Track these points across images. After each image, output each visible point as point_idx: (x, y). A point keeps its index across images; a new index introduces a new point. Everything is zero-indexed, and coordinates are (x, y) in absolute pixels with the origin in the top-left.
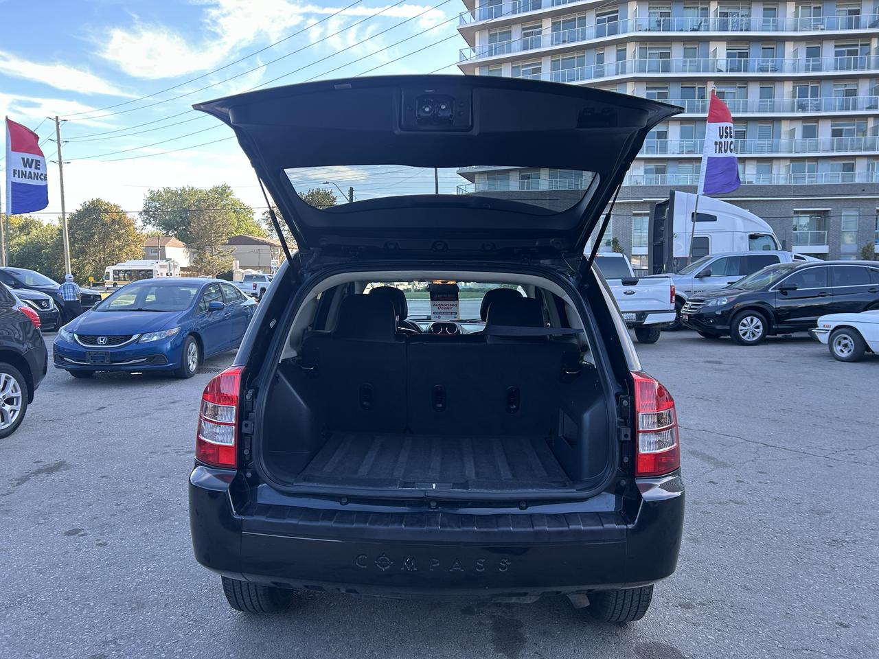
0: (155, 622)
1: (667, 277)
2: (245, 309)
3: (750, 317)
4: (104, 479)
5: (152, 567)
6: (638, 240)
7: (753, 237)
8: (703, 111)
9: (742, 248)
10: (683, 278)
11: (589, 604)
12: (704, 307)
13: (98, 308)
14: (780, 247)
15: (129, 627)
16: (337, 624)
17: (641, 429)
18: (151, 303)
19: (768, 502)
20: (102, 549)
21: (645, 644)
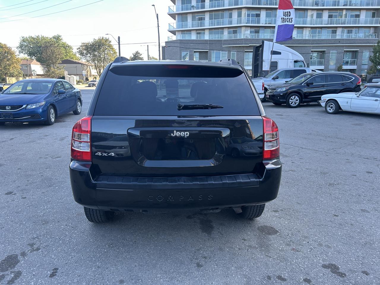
0: (54, 228)
1: (261, 79)
2: (75, 93)
3: (294, 96)
4: (19, 170)
5: (49, 206)
6: (247, 63)
7: (295, 62)
8: (276, 5)
9: (291, 66)
10: (267, 80)
11: (242, 212)
12: (276, 92)
13: (4, 93)
14: (306, 66)
15: (43, 231)
16: (135, 225)
17: (265, 140)
18: (30, 90)
19: (304, 170)
20: (24, 200)
21: (261, 226)
